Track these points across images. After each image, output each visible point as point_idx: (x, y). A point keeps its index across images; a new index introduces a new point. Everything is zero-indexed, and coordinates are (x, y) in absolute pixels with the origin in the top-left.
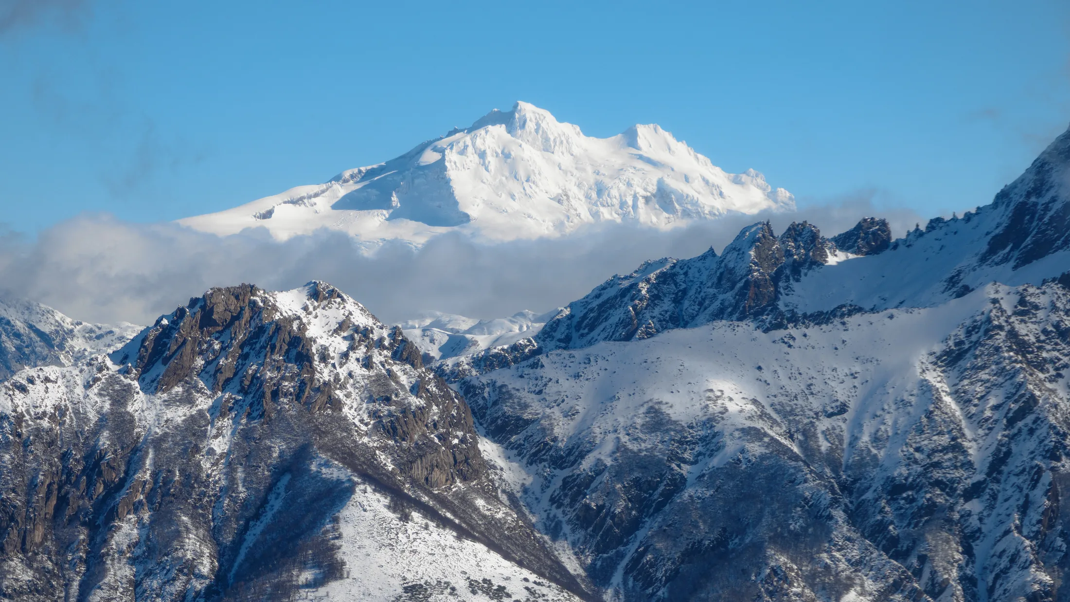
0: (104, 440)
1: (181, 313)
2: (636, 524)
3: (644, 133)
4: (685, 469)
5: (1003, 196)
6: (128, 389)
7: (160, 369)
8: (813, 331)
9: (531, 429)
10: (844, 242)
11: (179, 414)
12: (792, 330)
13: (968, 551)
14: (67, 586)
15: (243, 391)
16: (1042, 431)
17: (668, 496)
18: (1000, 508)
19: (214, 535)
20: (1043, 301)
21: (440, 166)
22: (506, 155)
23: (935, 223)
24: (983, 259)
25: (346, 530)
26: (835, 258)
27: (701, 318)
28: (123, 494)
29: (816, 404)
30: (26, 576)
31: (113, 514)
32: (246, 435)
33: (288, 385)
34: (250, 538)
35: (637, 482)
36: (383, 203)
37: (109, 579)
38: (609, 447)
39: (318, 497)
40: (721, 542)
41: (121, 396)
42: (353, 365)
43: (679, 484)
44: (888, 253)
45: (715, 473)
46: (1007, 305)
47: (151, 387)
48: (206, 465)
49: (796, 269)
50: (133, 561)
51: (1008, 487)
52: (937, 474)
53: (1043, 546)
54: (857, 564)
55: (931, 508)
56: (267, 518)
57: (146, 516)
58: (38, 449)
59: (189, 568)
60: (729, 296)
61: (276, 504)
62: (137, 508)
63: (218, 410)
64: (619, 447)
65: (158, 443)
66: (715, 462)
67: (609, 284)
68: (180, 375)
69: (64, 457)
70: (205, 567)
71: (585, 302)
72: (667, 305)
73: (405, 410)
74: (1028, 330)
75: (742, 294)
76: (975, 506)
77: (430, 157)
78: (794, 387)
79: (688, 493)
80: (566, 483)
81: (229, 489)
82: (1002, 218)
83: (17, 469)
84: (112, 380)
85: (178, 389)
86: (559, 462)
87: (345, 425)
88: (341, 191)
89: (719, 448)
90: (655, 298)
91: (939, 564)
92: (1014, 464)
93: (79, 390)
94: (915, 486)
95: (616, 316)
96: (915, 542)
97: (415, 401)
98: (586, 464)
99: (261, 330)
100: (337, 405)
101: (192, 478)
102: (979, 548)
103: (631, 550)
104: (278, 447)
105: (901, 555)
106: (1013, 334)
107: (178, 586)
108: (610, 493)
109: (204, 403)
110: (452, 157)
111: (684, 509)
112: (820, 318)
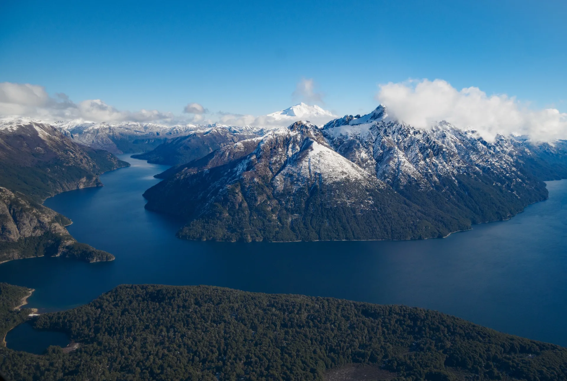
0: (288, 136)
1: (294, 124)
2: (340, 146)
3: (315, 106)
4: (344, 140)
5: (372, 112)
6: (289, 131)
7: (292, 129)
8: (356, 126)
9: (328, 136)
10: (355, 117)
11: (295, 134)
12: (354, 126)
13: (373, 149)
14: (285, 151)
15: (301, 131)
16: (380, 137)
17: (343, 143)
18: (377, 144)
19: (299, 146)
20: (380, 123)
21: (293, 110)
22: (300, 109)
23: (365, 115)
24: (371, 119)
25: (313, 145)
26: (355, 119)
27: (341, 125)
28: (290, 142)
29: (357, 133)
30: (281, 150)
31: (289, 144)
32: (302, 136)
33: (306, 131)
34: (303, 146)
35: (339, 141)
36: (286, 114)
37: (289, 150)
38: (337, 138)
39: (310, 142)
40: (349, 147)
41: (289, 132)
42: (311, 129)
43: (344, 142)
44: (360, 118)
45: (348, 140)
46: (376, 123)
47: (292, 131)
48: (298, 139)
49: (351, 120)
50: (291, 149)
51: (377, 142)
52: (370, 141)
53: (381, 148)
54: (363, 150)
55: (370, 144)
56: (305, 144)
57: (292, 144)
58: (281, 137)
59: (297, 149)
60: (344, 123)
61: (305, 143)
62: (291, 143)
63: (299, 133)
64: (338, 138)
65: (293, 137)
66: (348, 139)
67: (331, 121)
68: (294, 130)
69: (284, 138)
70: (299, 149)
71: (328, 123)
72: (337, 124)
73: (317, 134)
74: (378, 126)
75: (345, 122)
76: (374, 144)
77: (291, 109)
78: (355, 132)
79: (345, 142)
80: (332, 141)
81: (300, 142)
82: (373, 114)
83: (279, 139)
84: (288, 130)
85: (294, 131)
86: (331, 139)
87: (311, 135)
88: (282, 112)
89: (348, 138)
90: (336, 123)
91: (371, 150)
92: (378, 140)
93: (285, 132)
94: (368, 142)
95: (332, 125)
96: (368, 148)
97: (318, 133)
98: (334, 139)
99: (302, 125)
100: (310, 133)
101: (297, 141)
102: (374, 148)
103: (339, 148)
104: (305, 137)
105: (367, 149)
106: (377, 126)
107: (296, 151)
108: (337, 142)
109: (297, 133)
110: (294, 109)
111: (345, 144)
112: (357, 125)
